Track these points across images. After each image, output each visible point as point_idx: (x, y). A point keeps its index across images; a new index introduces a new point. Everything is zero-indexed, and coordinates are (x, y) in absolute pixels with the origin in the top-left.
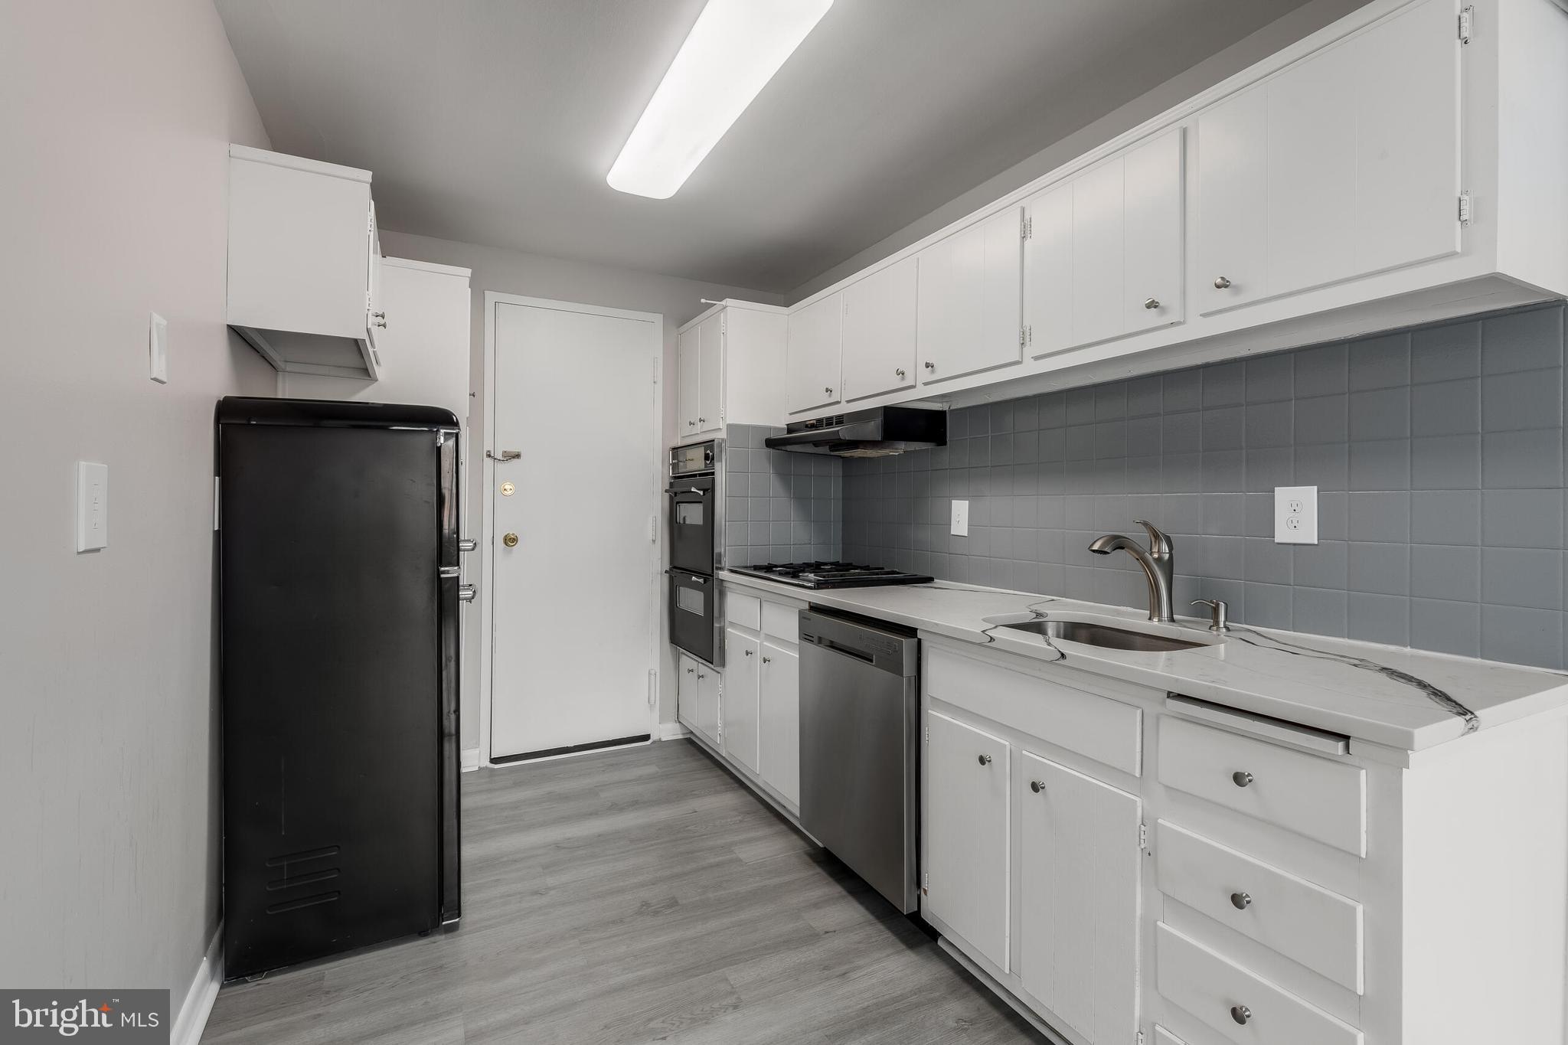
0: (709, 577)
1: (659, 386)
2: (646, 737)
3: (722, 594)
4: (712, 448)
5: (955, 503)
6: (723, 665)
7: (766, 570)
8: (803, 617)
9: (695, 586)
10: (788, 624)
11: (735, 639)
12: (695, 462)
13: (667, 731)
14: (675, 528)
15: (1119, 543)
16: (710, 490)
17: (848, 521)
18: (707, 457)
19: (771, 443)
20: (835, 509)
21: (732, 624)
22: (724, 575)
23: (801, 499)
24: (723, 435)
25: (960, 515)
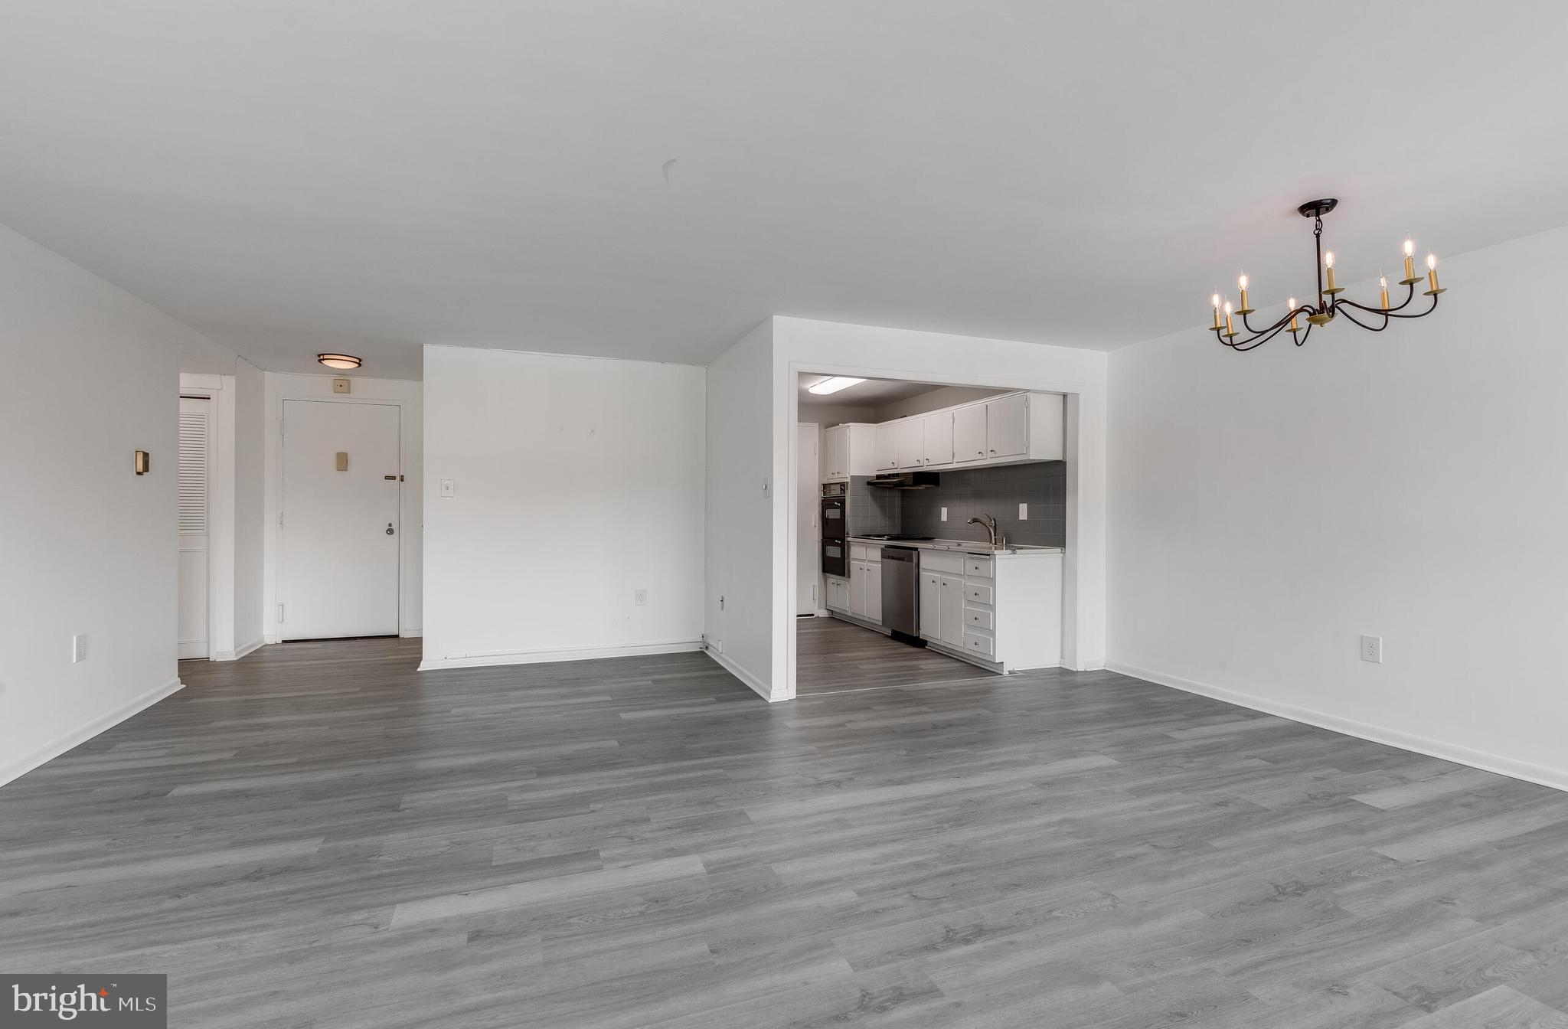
0: (843, 540)
1: (817, 456)
2: (813, 615)
3: (849, 548)
4: (844, 486)
5: (943, 508)
6: (849, 577)
7: (867, 536)
8: (882, 550)
9: (837, 545)
10: (876, 554)
11: (854, 565)
12: (835, 491)
13: (822, 613)
14: (825, 522)
15: (975, 520)
16: (843, 502)
17: (904, 517)
18: (841, 489)
19: (869, 483)
20: (897, 511)
21: (854, 559)
22: (849, 539)
23: (882, 507)
24: (849, 480)
25: (944, 511)
